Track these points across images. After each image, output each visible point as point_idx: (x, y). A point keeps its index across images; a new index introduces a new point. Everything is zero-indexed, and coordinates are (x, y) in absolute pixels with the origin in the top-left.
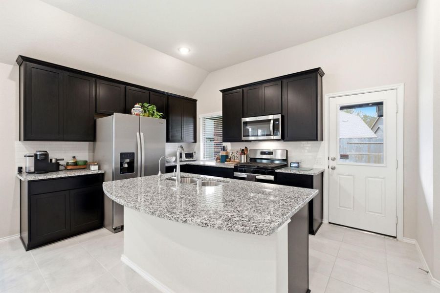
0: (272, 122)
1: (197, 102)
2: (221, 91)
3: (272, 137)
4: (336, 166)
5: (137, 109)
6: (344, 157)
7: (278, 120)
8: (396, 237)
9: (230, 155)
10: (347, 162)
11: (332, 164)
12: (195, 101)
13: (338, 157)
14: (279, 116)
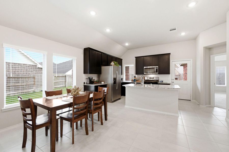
0: (155, 68)
1: (123, 60)
2: (135, 57)
3: (155, 73)
4: (174, 82)
5: (112, 63)
6: (176, 79)
7: (157, 68)
8: (190, 100)
9: (137, 79)
10: (176, 81)
11: (173, 81)
12: (122, 59)
13: (175, 79)
14: (158, 67)
